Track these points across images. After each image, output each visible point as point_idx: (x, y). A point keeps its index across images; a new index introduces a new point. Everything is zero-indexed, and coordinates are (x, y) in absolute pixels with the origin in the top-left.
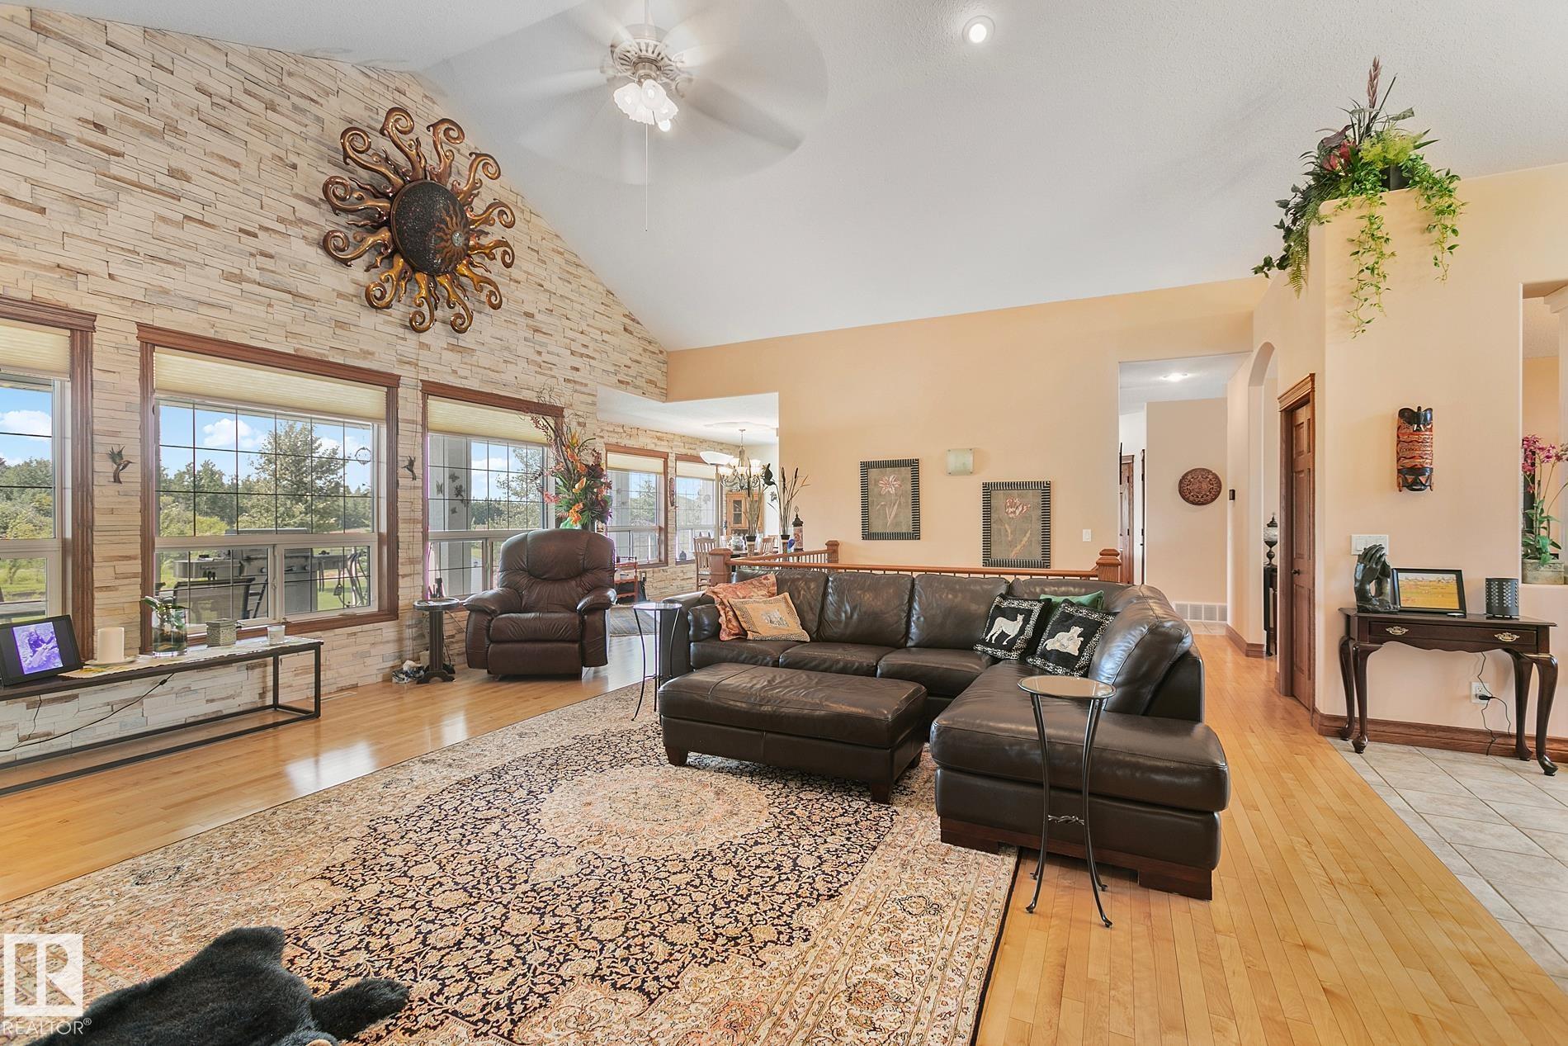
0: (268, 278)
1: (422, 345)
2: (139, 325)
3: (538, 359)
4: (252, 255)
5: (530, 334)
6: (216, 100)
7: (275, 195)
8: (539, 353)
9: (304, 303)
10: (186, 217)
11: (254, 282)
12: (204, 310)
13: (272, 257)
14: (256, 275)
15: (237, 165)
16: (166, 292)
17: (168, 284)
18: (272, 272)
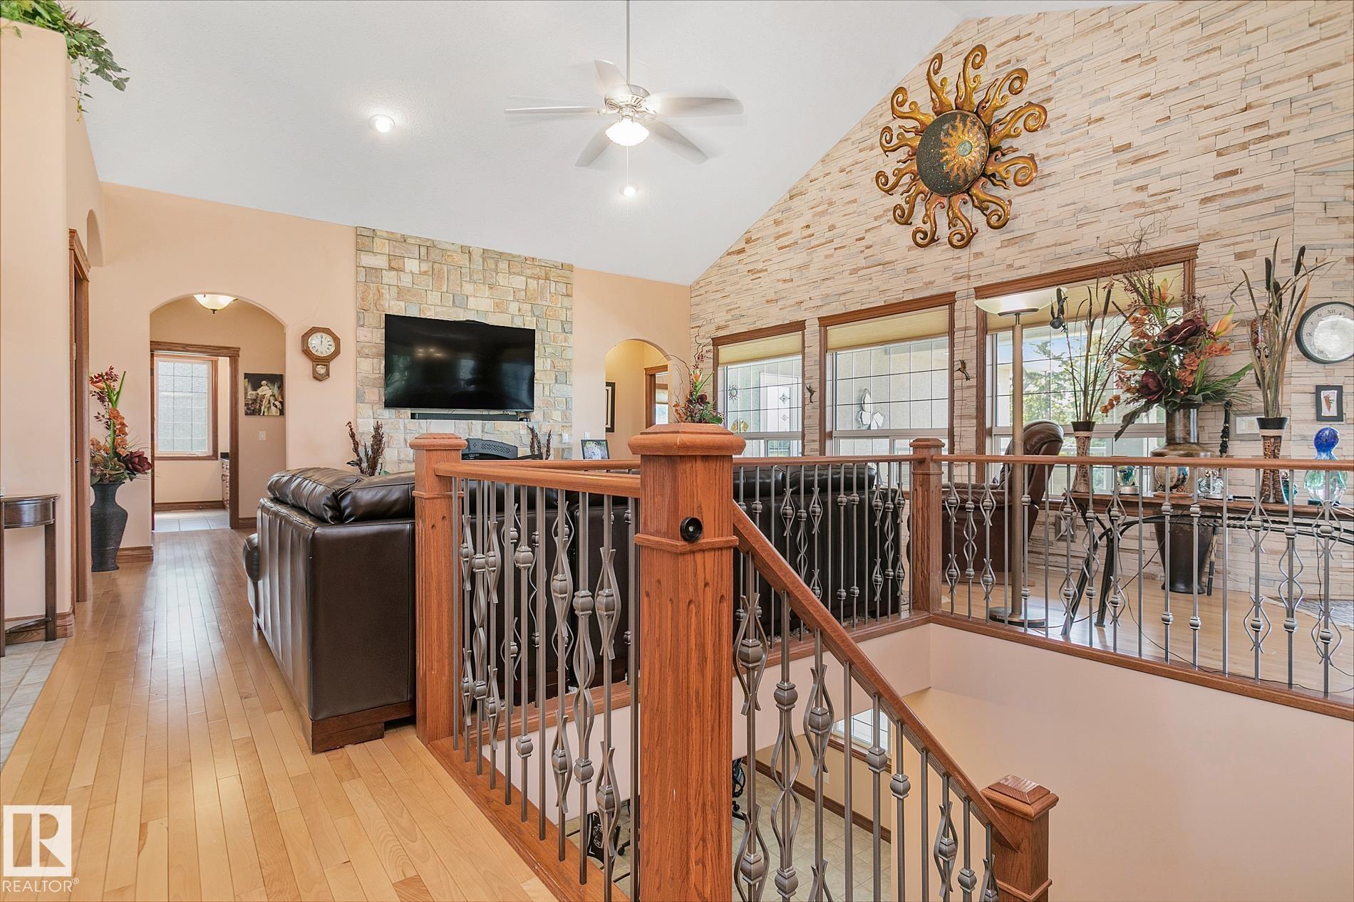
0: (870, 262)
1: (978, 255)
2: (819, 318)
3: (1142, 196)
4: (862, 252)
5: (1124, 173)
6: (847, 170)
7: (872, 204)
8: (1142, 188)
9: (889, 267)
10: (835, 249)
11: (864, 268)
12: (842, 298)
13: (871, 246)
14: (863, 263)
15: (855, 201)
16: (828, 296)
17: (829, 291)
18: (872, 256)
